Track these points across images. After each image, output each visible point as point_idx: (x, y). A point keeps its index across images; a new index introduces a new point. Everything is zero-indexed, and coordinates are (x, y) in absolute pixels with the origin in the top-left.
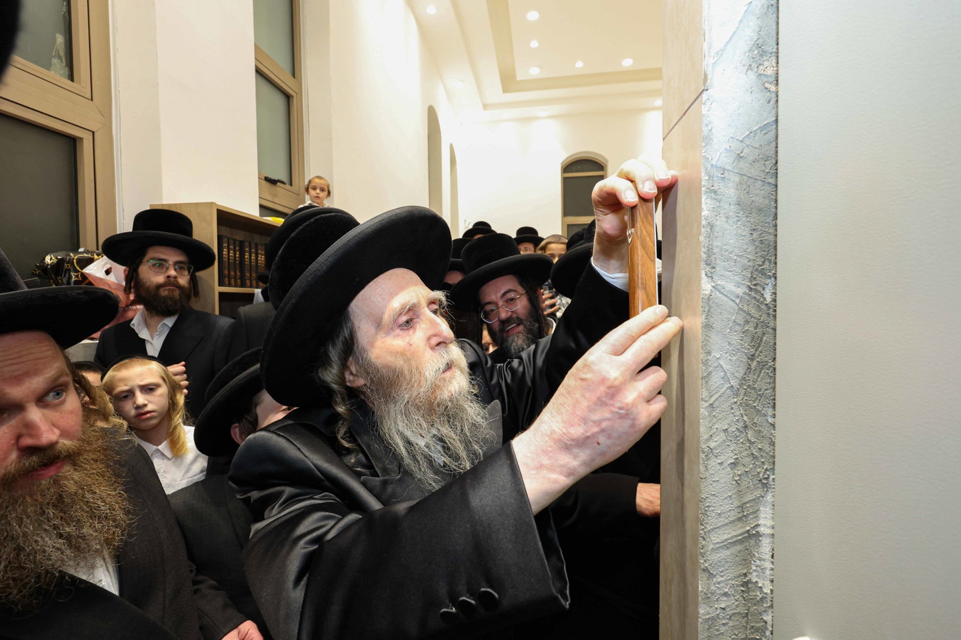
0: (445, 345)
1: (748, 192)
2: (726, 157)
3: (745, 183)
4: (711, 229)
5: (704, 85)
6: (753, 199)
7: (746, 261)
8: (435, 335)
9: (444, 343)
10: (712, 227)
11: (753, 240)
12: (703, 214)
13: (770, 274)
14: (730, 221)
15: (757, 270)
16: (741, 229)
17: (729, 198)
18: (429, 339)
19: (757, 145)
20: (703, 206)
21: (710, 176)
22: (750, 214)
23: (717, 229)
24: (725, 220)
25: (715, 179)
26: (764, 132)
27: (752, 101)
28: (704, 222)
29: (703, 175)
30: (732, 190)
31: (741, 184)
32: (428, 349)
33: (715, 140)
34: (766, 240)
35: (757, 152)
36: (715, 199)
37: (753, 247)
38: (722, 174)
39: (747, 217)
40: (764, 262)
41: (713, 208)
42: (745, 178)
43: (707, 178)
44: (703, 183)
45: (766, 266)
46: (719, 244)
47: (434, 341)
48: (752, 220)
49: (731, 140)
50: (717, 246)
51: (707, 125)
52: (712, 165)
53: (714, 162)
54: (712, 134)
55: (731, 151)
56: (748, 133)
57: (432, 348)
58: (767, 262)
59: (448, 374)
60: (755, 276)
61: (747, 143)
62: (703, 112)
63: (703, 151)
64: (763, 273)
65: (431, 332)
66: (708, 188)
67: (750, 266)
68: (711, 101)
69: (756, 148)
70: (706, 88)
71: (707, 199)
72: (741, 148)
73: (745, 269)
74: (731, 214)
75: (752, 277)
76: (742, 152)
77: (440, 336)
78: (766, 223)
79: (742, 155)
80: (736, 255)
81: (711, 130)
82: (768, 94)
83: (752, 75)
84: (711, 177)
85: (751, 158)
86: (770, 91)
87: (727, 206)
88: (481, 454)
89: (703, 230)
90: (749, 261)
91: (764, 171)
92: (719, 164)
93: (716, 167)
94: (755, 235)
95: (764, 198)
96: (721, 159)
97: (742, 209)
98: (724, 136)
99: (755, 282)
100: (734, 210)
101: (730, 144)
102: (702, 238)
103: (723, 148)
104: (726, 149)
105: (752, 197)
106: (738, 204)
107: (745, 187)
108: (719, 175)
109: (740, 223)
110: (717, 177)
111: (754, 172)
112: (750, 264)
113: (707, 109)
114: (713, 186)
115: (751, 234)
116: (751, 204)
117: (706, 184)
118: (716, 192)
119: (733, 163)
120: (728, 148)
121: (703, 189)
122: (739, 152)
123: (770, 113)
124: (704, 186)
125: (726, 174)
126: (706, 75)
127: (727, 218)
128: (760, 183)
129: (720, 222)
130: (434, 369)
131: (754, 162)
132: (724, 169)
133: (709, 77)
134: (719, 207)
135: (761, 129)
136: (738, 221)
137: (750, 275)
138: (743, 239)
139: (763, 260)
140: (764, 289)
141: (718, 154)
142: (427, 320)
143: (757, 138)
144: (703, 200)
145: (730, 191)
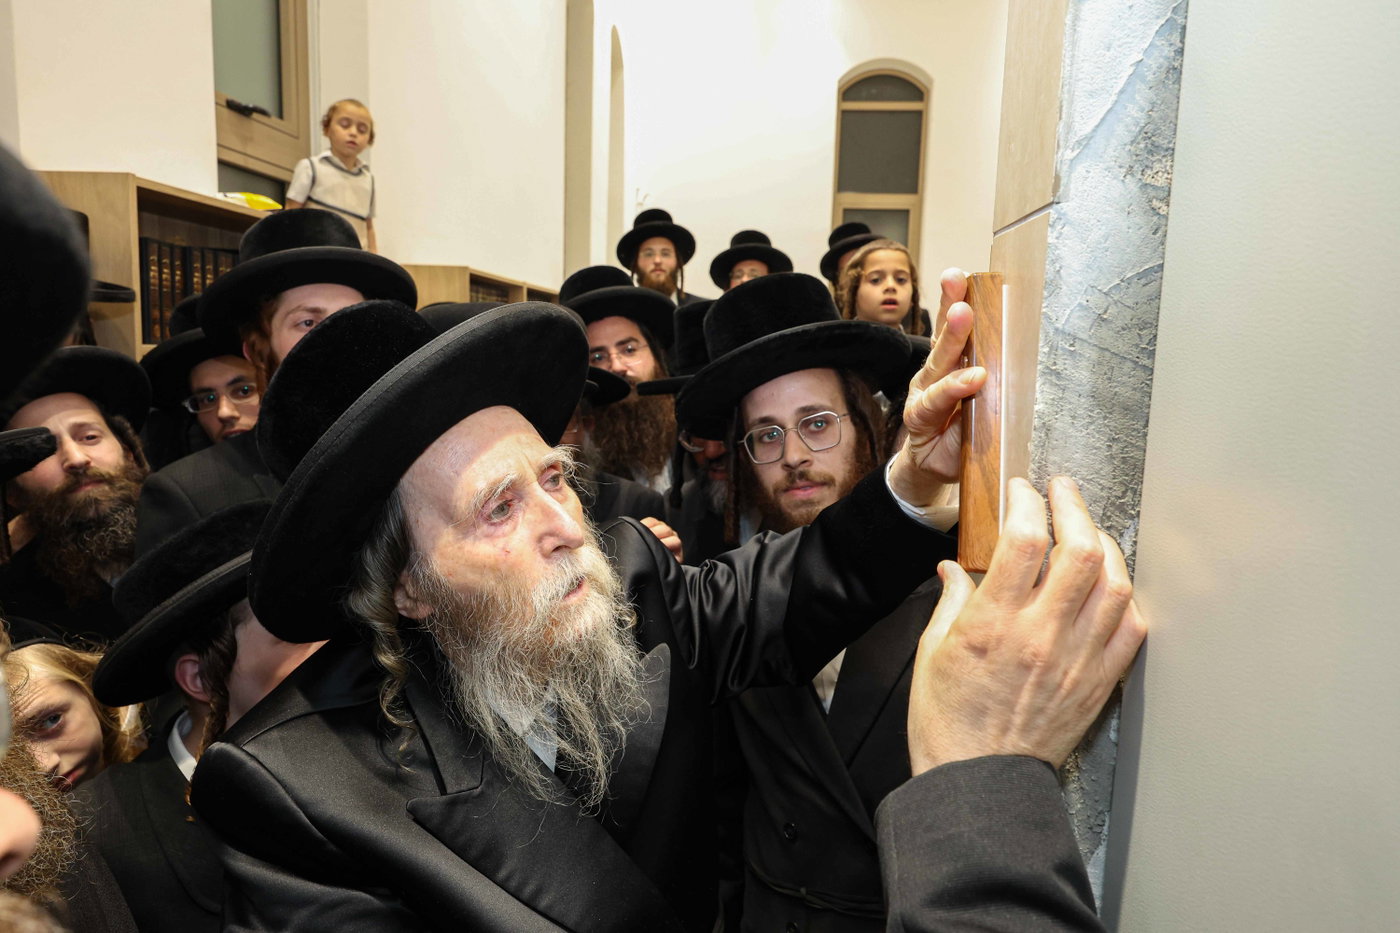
0: (567, 550)
1: (1110, 379)
2: (1080, 317)
3: (1107, 360)
4: (1047, 435)
5: (1054, 196)
6: (1117, 389)
7: (1096, 489)
8: (551, 534)
9: (566, 547)
10: (1047, 429)
11: (1112, 457)
12: (1036, 408)
13: (1133, 512)
14: (1079, 423)
15: (1113, 504)
16: (1094, 437)
17: (1079, 385)
18: (540, 539)
19: (1129, 302)
20: (1038, 395)
21: (1051, 348)
22: (1110, 413)
23: (1055, 434)
24: (1068, 419)
25: (1060, 352)
26: (1143, 281)
27: (1129, 228)
28: (1036, 422)
29: (1041, 344)
30: (1084, 373)
31: (1100, 363)
32: (539, 557)
33: (1064, 288)
34: (1132, 457)
35: (1128, 313)
36: (1057, 385)
37: (1110, 468)
38: (1071, 345)
39: (1105, 418)
40: (1124, 493)
41: (1053, 399)
42: (1107, 354)
43: (1046, 350)
44: (1039, 358)
45: (1128, 499)
46: (1057, 459)
47: (550, 543)
48: (1113, 424)
49: (1090, 289)
50: (1054, 462)
51: (1053, 262)
52: (1057, 329)
53: (1059, 326)
54: (1060, 277)
55: (1087, 308)
56: (1117, 281)
57: (546, 556)
58: (1129, 493)
59: (574, 599)
60: (1109, 514)
61: (1115, 298)
62: (1050, 240)
63: (1044, 305)
64: (1122, 509)
65: (543, 528)
66: (1048, 368)
67: (1102, 497)
68: (1062, 222)
69: (1129, 307)
70: (1056, 200)
71: (1044, 384)
72: (1106, 304)
73: (1095, 502)
74: (1081, 412)
75: (1103, 514)
76: (1105, 312)
77: (558, 536)
78: (1135, 430)
79: (1105, 317)
80: (1083, 479)
81: (1059, 271)
82: (1155, 218)
83: (1132, 184)
84: (1053, 349)
85: (1120, 323)
86: (1158, 214)
87: (1075, 399)
88: (624, 738)
89: (1034, 434)
90: (1102, 489)
91: (1137, 346)
92: (1068, 329)
93: (1063, 332)
94: (1115, 447)
95: (1135, 389)
96: (1071, 320)
97: (1099, 405)
98: (1080, 283)
99: (1109, 524)
100: (1085, 406)
101: (1088, 298)
102: (1031, 447)
103: (1077, 302)
104: (1080, 305)
105: (1116, 387)
106: (1093, 396)
107: (1106, 368)
108: (1067, 346)
109: (1093, 427)
110: (1063, 349)
111: (1122, 347)
112: (1104, 494)
113: (1055, 234)
114: (1055, 364)
115: (1110, 446)
116: (1113, 399)
117: (1044, 360)
118: (1059, 373)
119: (1090, 329)
120: (1085, 303)
121: (1040, 367)
122: (1100, 312)
123: (1155, 250)
124: (1041, 362)
125: (1077, 347)
126: (1057, 178)
127: (1074, 417)
128: (1130, 364)
129: (1062, 424)
130: (549, 595)
131: (1124, 329)
132: (1075, 338)
133: (1063, 181)
134: (1061, 398)
135: (1140, 276)
136: (1091, 423)
137: (1102, 512)
138: (1095, 454)
139: (1123, 489)
140: (1121, 535)
141: (1068, 312)
142: (536, 505)
143: (1131, 290)
144: (1038, 385)
145: (1081, 375)
